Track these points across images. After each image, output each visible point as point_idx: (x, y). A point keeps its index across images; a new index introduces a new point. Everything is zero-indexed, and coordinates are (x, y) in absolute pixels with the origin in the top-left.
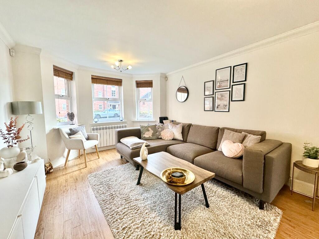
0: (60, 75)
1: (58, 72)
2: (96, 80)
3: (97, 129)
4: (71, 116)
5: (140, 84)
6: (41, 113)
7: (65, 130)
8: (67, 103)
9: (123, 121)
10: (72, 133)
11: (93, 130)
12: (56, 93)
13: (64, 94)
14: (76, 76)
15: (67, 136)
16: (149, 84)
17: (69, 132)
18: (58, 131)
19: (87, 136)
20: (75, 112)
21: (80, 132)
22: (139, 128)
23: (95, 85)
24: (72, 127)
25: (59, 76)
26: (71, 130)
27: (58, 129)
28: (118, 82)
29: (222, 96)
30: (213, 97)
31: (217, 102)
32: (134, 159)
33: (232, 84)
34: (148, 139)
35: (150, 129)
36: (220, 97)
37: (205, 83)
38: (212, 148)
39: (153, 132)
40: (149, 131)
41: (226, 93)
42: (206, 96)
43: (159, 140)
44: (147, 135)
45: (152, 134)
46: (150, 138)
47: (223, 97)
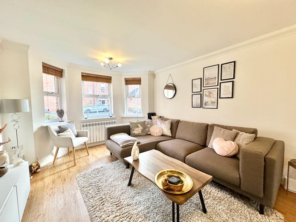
0: (50, 72)
1: (47, 69)
2: (86, 77)
3: (87, 126)
4: (61, 113)
5: (128, 82)
6: (28, 111)
7: (54, 127)
8: (57, 100)
9: (113, 117)
10: (61, 130)
11: (83, 126)
12: (45, 90)
13: (54, 91)
14: (66, 73)
15: (56, 134)
16: (137, 81)
17: (58, 129)
18: (46, 129)
19: (76, 133)
20: (65, 109)
21: (69, 129)
22: (129, 124)
23: (85, 82)
24: (62, 124)
25: (48, 73)
26: (59, 127)
27: (47, 126)
28: (108, 79)
29: (210, 93)
30: (201, 94)
31: (205, 99)
32: (125, 158)
33: (220, 81)
34: (138, 135)
35: (139, 125)
36: (207, 94)
37: (192, 80)
38: (202, 145)
39: (142, 128)
40: (138, 127)
41: (214, 91)
42: (194, 93)
43: (149, 136)
44: (137, 131)
45: (141, 130)
46: (140, 134)
47: (211, 95)
